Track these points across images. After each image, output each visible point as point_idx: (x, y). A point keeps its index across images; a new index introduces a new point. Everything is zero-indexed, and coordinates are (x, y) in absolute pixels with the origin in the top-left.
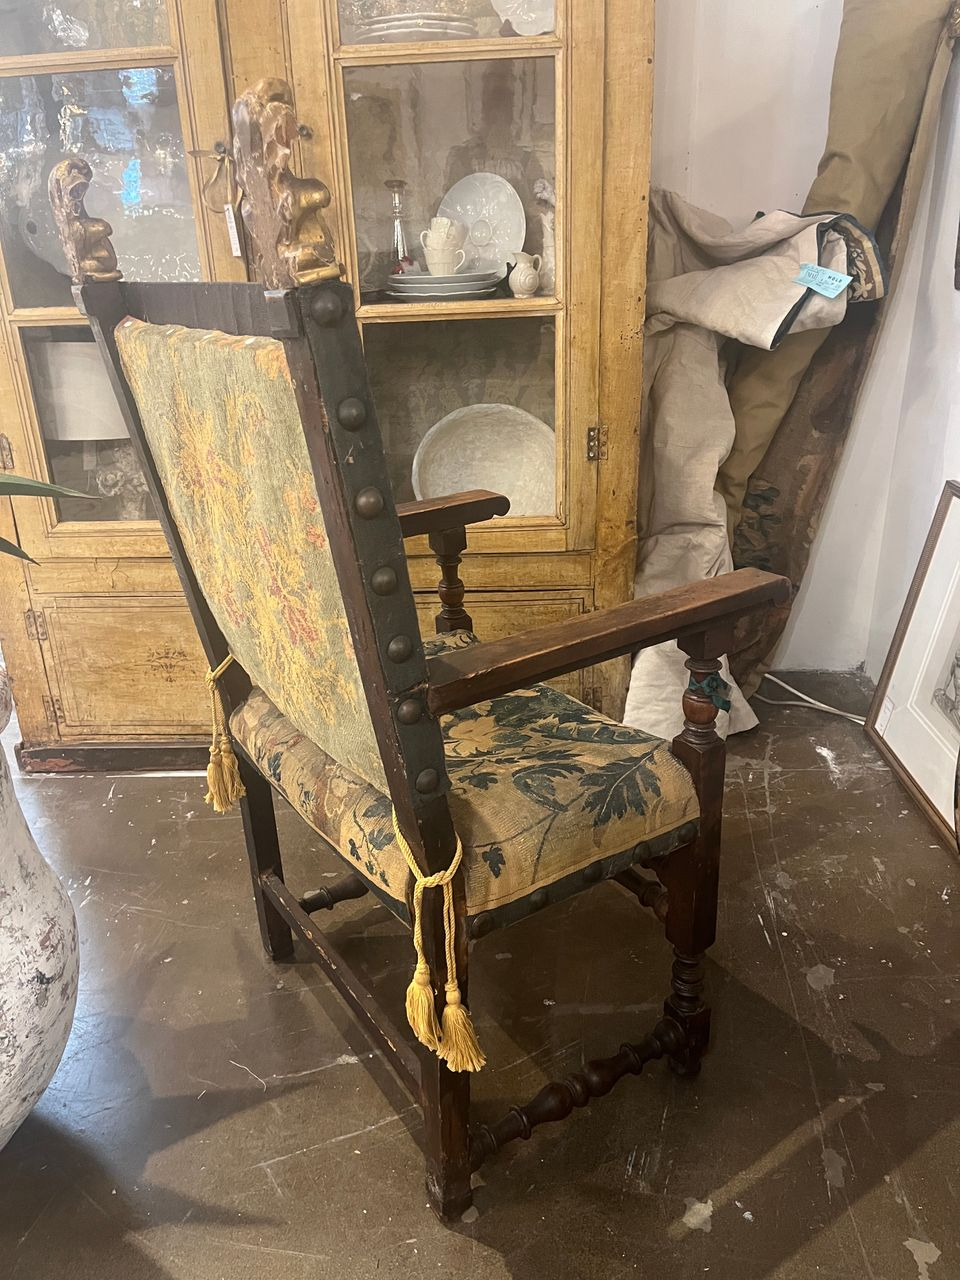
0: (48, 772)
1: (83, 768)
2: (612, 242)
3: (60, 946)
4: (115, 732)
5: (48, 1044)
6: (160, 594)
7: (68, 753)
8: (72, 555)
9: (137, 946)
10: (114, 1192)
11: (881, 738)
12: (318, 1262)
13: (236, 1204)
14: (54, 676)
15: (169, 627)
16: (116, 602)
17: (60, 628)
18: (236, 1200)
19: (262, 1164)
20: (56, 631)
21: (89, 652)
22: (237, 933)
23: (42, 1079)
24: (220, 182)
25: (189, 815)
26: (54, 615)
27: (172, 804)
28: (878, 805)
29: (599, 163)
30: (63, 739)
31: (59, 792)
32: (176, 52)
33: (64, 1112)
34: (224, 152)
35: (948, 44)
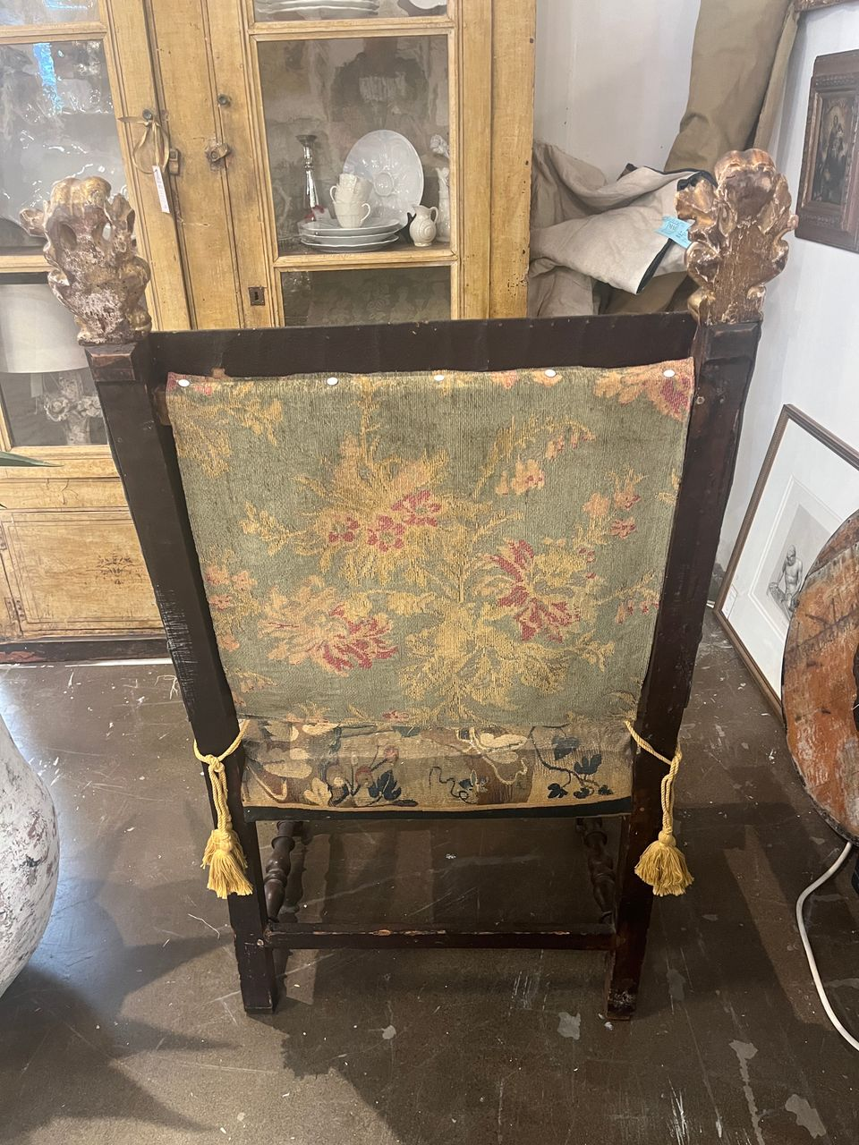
0: (13, 663)
1: (44, 659)
2: (500, 203)
3: (44, 834)
4: (71, 627)
5: (38, 914)
6: (107, 509)
7: (30, 646)
8: (26, 476)
9: (103, 818)
10: (98, 1027)
11: (727, 621)
12: (268, 1076)
13: (199, 1033)
14: (14, 580)
15: (116, 537)
16: (68, 517)
17: (18, 539)
18: (199, 1029)
19: (220, 999)
20: (15, 542)
21: (45, 560)
22: (188, 804)
23: (33, 942)
24: (148, 145)
25: (140, 700)
26: (12, 528)
27: (125, 691)
28: (722, 679)
29: (488, 130)
30: (25, 634)
31: (24, 681)
32: (105, 28)
33: (51, 962)
34: (151, 119)
35: (794, 19)
